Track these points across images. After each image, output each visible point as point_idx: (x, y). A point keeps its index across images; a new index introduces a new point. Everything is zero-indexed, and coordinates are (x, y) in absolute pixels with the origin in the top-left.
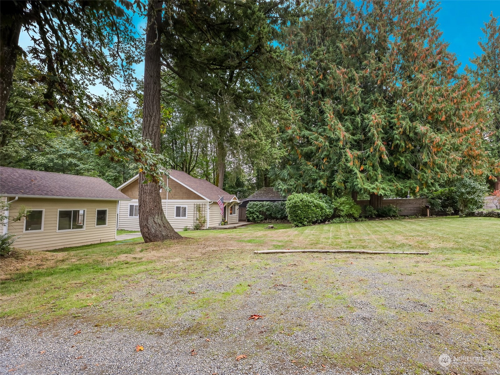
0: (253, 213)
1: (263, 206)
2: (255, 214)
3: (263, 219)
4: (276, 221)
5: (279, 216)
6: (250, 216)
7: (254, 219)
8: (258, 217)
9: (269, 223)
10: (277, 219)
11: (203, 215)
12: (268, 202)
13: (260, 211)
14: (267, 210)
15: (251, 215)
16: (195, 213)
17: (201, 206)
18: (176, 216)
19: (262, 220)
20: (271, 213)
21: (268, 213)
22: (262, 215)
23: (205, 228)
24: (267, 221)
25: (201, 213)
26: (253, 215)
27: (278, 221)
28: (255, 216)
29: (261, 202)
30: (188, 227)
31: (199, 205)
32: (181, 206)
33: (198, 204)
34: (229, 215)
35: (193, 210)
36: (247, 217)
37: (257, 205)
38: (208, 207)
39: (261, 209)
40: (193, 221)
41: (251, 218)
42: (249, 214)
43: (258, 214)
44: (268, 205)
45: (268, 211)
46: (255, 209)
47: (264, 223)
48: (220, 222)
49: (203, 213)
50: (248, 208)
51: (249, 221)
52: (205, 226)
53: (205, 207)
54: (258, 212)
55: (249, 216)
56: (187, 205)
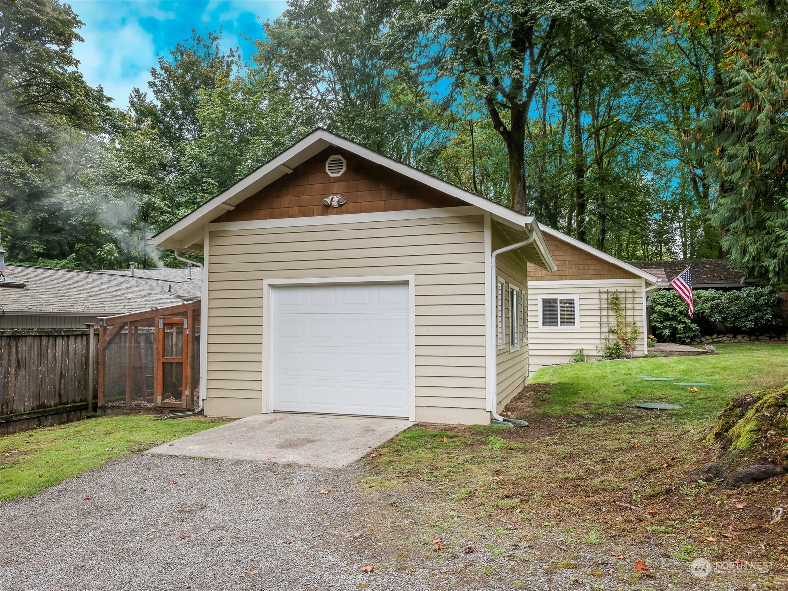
0: (674, 318)
2: (680, 322)
3: (698, 333)
6: (665, 327)
7: (676, 333)
8: (685, 328)
9: (714, 342)
10: (735, 332)
11: (629, 319)
14: (714, 309)
15: (667, 323)
16: (605, 313)
17: (623, 296)
18: (544, 324)
19: (695, 336)
20: (724, 320)
22: (698, 322)
23: (636, 353)
24: (708, 337)
25: (622, 313)
26: (674, 323)
27: (739, 337)
28: (678, 327)
30: (585, 353)
31: (616, 293)
32: (559, 297)
33: (613, 290)
35: (597, 307)
38: (644, 297)
40: (598, 336)
41: (667, 332)
42: (662, 322)
43: (686, 320)
45: (715, 312)
49: (630, 312)
52: (639, 347)
53: (634, 299)
56: (578, 295)
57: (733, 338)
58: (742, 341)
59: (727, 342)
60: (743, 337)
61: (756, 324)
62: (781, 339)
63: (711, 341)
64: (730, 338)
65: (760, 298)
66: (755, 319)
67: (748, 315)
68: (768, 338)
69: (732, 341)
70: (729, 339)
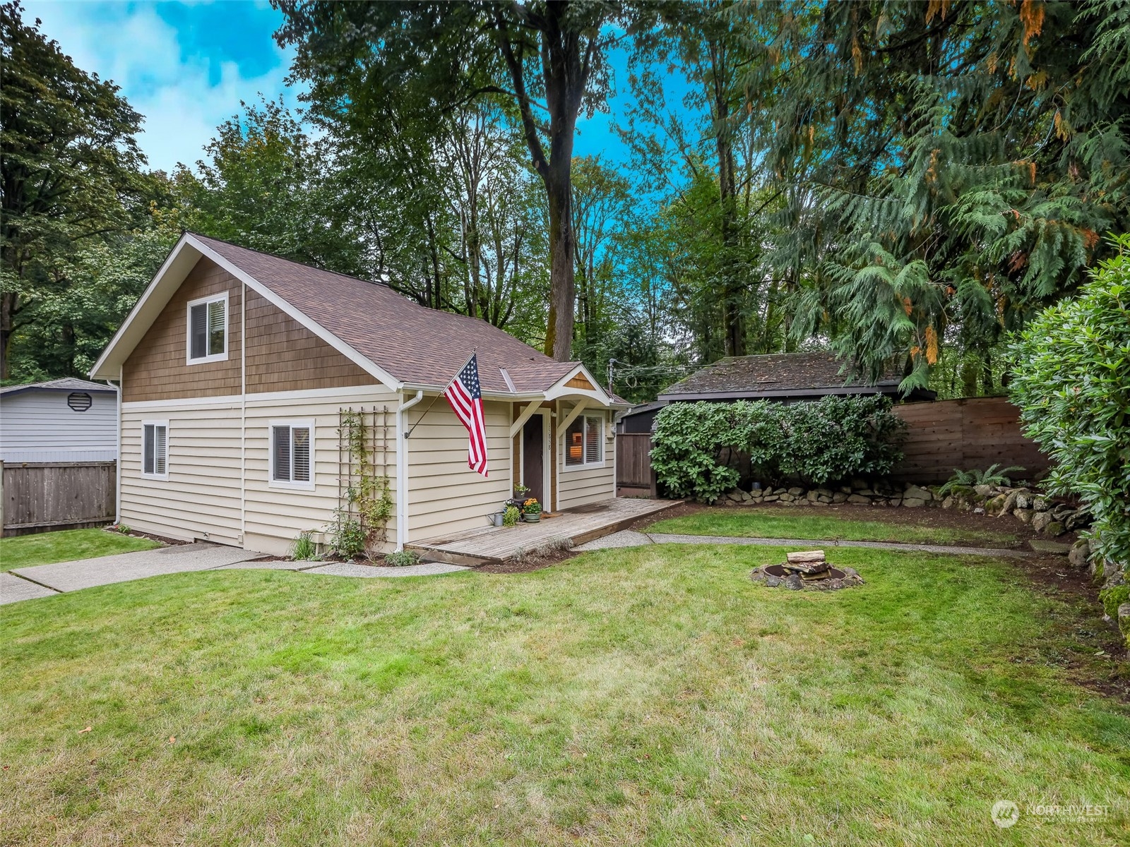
0: (683, 455)
1: (732, 421)
2: (695, 463)
3: (733, 484)
4: (804, 494)
5: (823, 472)
6: (670, 472)
7: (691, 484)
8: (707, 475)
9: (763, 504)
10: (806, 485)
11: (380, 473)
12: (758, 404)
13: (718, 447)
14: (756, 441)
15: (673, 464)
16: (345, 458)
17: (369, 421)
18: (274, 476)
19: (728, 491)
20: (776, 459)
21: (758, 456)
22: (728, 464)
23: (387, 551)
24: (756, 493)
25: (369, 459)
26: (685, 465)
27: (812, 495)
28: (693, 472)
29: (723, 405)
30: (316, 539)
31: (362, 414)
32: (293, 424)
33: (357, 409)
34: (562, 467)
35: (334, 445)
36: (656, 475)
37: (702, 418)
38: (399, 425)
39: (723, 438)
40: (334, 505)
41: (673, 482)
42: (665, 462)
43: (706, 460)
44: (756, 418)
45: (759, 444)
46: (692, 437)
47: (740, 503)
48: (499, 508)
49: (380, 460)
50: (659, 435)
51: (662, 492)
52: (390, 538)
53: (385, 428)
54: (706, 450)
55: (661, 468)
56: (313, 419)
57: (800, 495)
58: (817, 504)
59: (786, 503)
60: (820, 496)
61: (837, 469)
62: (893, 502)
63: (758, 500)
64: (794, 495)
65: (843, 417)
66: (834, 459)
67: (820, 451)
68: (867, 500)
69: (797, 502)
70: (792, 498)
